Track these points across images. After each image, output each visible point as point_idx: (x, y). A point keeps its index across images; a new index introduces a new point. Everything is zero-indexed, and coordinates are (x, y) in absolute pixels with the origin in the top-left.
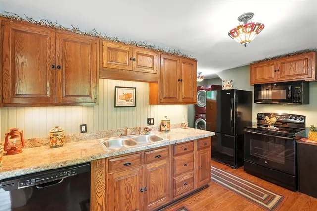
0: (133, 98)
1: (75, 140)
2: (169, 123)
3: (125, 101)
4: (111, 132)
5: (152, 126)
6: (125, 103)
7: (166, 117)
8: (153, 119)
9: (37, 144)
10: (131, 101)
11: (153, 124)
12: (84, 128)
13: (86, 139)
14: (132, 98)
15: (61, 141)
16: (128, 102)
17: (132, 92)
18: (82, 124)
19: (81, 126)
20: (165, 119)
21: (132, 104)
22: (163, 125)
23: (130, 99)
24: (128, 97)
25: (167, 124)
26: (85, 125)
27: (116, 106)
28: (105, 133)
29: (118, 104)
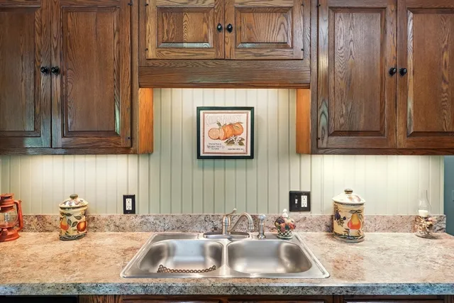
0: (245, 135)
1: (112, 227)
2: (358, 212)
3: (223, 142)
4: (189, 220)
5: (303, 214)
6: (225, 149)
7: (348, 192)
8: (308, 194)
9: (48, 227)
10: (241, 144)
11: (308, 209)
12: (130, 204)
13: (133, 229)
14: (243, 136)
15: (75, 228)
16: (233, 146)
17: (243, 117)
18: (126, 194)
19: (125, 197)
20: (345, 199)
21: (244, 150)
22: (337, 216)
23: (239, 138)
24: (230, 134)
25: (349, 215)
26: (133, 197)
27: (202, 154)
28: (175, 219)
29: (206, 150)
